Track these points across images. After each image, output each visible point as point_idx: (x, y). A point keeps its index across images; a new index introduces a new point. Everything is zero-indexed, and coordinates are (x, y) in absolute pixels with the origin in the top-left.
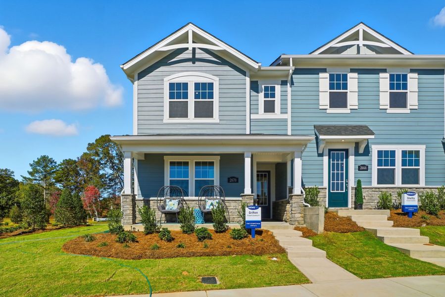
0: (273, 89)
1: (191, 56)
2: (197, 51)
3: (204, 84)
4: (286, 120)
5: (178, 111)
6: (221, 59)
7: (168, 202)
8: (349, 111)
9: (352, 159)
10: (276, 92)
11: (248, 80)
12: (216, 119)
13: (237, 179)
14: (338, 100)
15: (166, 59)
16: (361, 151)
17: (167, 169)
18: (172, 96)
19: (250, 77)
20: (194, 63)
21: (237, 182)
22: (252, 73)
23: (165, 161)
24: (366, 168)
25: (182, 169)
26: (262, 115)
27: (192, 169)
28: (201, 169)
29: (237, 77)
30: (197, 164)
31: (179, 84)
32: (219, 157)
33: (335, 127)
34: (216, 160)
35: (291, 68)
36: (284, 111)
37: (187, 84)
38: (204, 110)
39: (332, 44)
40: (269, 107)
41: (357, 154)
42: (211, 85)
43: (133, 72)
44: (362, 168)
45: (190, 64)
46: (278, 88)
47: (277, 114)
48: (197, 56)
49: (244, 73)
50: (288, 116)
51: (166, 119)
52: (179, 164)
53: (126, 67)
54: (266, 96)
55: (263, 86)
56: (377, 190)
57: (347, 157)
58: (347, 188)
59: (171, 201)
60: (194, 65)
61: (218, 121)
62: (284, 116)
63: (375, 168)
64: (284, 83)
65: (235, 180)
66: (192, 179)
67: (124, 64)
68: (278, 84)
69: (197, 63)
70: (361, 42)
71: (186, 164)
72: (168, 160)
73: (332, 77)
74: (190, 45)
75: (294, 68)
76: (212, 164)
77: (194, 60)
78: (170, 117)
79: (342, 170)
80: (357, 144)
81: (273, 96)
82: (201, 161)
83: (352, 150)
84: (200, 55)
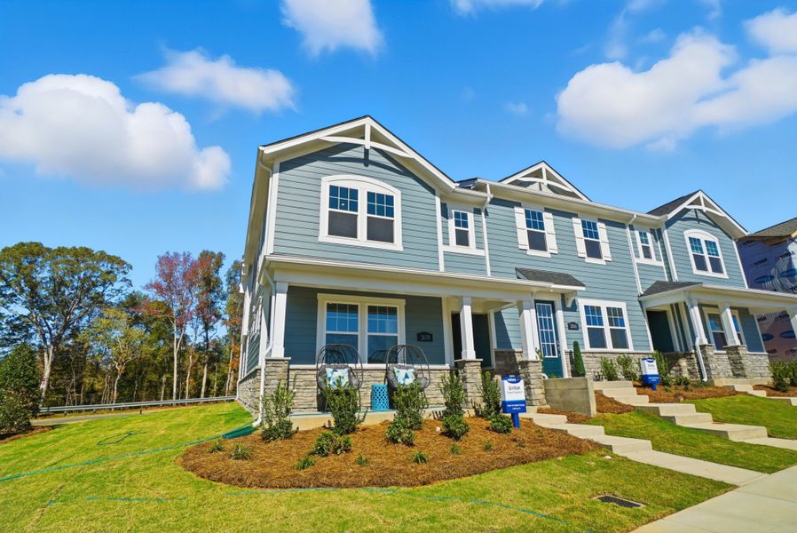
0: (465, 216)
1: (362, 156)
2: (371, 152)
3: (380, 197)
4: (483, 258)
5: (342, 226)
6: (402, 168)
7: (332, 373)
8: (550, 256)
9: (560, 313)
10: (469, 220)
11: (438, 201)
12: (397, 245)
13: (431, 335)
14: (537, 241)
15: (328, 153)
16: (569, 305)
17: (322, 315)
18: (333, 204)
19: (441, 197)
20: (366, 165)
21: (431, 340)
22: (443, 193)
23: (319, 302)
24: (575, 327)
25: (348, 316)
26: (454, 247)
27: (363, 317)
28: (378, 318)
29: (422, 194)
30: (372, 310)
31: (344, 190)
32: (403, 302)
33: (540, 273)
34: (400, 305)
35: (489, 196)
36: (480, 246)
37: (356, 191)
38: (381, 231)
39: (518, 177)
40: (462, 239)
41: (565, 309)
42: (390, 199)
43: (273, 159)
44: (573, 326)
45: (361, 165)
46: (471, 217)
47: (471, 249)
48: (371, 158)
49: (433, 192)
50: (485, 253)
51: (324, 235)
52: (342, 308)
53: (268, 150)
54: (457, 224)
55: (453, 211)
56: (591, 355)
57: (554, 312)
58: (559, 352)
59: (335, 370)
60: (366, 168)
61: (401, 249)
62: (480, 253)
63: (584, 327)
64: (477, 212)
65: (429, 337)
66: (363, 334)
67: (265, 146)
68: (470, 212)
69: (371, 167)
70: (545, 181)
71: (354, 309)
72: (323, 301)
73: (527, 213)
74: (367, 143)
75: (492, 196)
76: (393, 311)
77: (366, 161)
78: (330, 233)
79: (551, 328)
80: (563, 296)
81: (465, 225)
82: (378, 305)
83: (558, 304)
84: (374, 156)
